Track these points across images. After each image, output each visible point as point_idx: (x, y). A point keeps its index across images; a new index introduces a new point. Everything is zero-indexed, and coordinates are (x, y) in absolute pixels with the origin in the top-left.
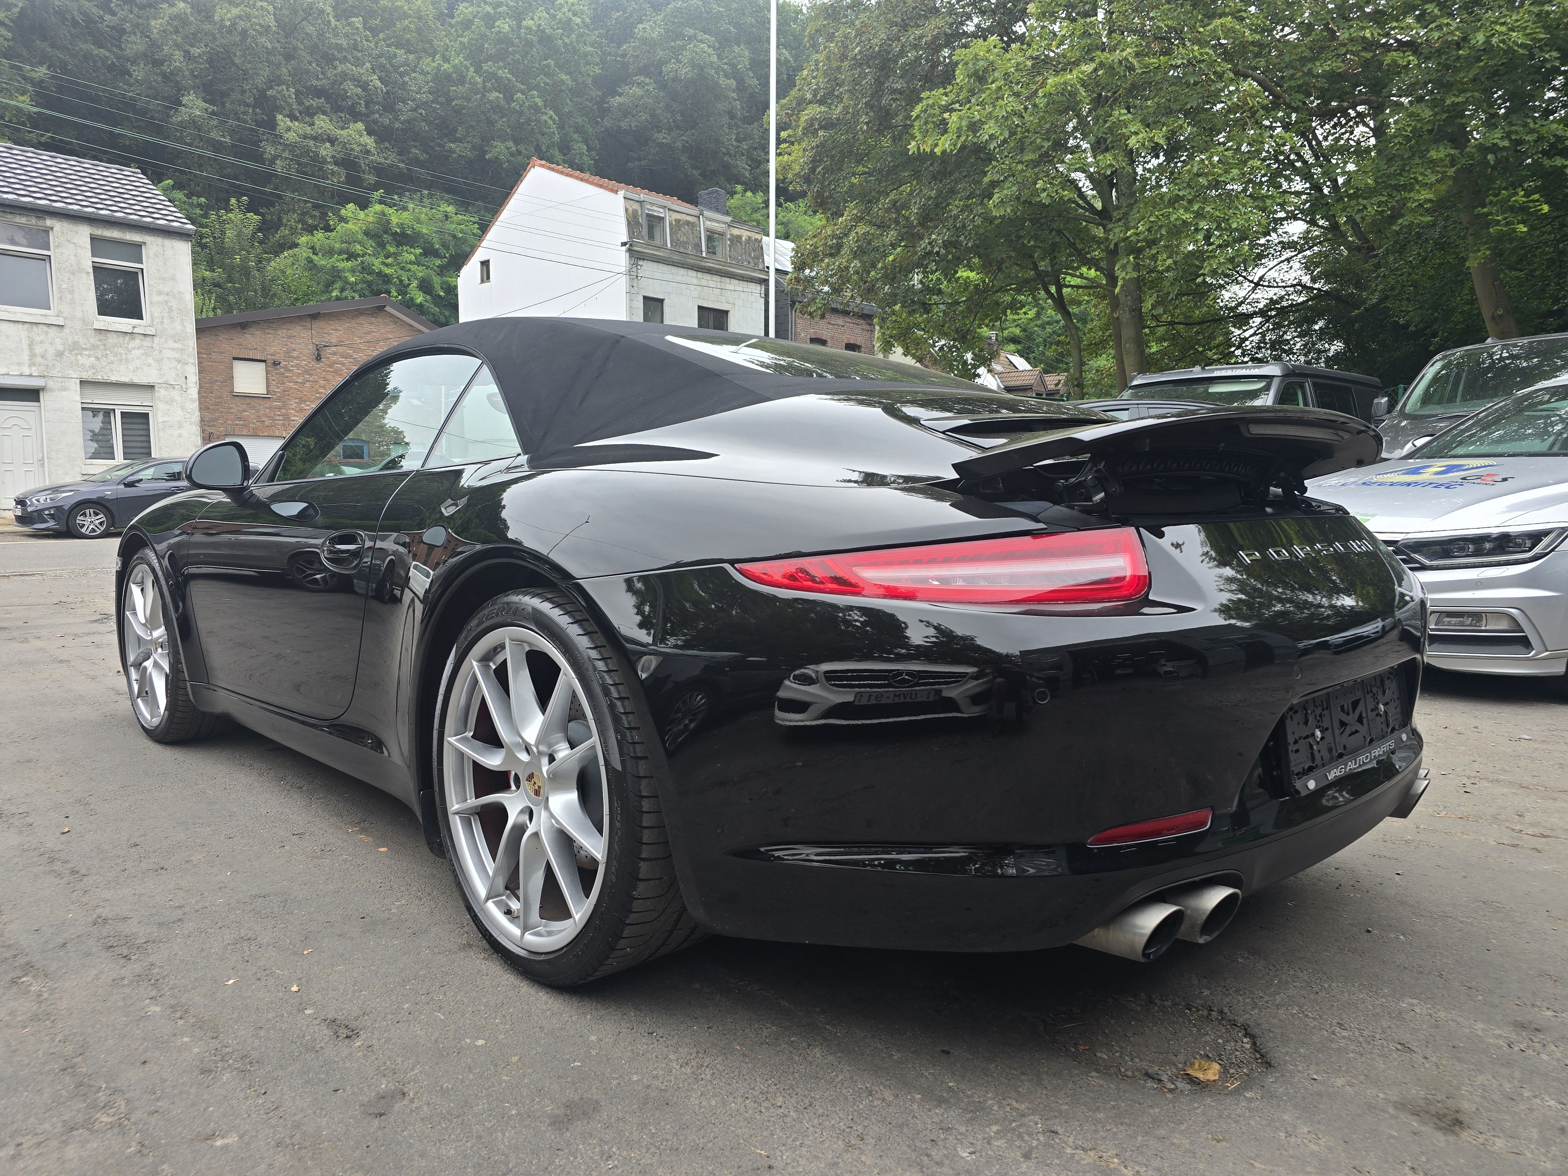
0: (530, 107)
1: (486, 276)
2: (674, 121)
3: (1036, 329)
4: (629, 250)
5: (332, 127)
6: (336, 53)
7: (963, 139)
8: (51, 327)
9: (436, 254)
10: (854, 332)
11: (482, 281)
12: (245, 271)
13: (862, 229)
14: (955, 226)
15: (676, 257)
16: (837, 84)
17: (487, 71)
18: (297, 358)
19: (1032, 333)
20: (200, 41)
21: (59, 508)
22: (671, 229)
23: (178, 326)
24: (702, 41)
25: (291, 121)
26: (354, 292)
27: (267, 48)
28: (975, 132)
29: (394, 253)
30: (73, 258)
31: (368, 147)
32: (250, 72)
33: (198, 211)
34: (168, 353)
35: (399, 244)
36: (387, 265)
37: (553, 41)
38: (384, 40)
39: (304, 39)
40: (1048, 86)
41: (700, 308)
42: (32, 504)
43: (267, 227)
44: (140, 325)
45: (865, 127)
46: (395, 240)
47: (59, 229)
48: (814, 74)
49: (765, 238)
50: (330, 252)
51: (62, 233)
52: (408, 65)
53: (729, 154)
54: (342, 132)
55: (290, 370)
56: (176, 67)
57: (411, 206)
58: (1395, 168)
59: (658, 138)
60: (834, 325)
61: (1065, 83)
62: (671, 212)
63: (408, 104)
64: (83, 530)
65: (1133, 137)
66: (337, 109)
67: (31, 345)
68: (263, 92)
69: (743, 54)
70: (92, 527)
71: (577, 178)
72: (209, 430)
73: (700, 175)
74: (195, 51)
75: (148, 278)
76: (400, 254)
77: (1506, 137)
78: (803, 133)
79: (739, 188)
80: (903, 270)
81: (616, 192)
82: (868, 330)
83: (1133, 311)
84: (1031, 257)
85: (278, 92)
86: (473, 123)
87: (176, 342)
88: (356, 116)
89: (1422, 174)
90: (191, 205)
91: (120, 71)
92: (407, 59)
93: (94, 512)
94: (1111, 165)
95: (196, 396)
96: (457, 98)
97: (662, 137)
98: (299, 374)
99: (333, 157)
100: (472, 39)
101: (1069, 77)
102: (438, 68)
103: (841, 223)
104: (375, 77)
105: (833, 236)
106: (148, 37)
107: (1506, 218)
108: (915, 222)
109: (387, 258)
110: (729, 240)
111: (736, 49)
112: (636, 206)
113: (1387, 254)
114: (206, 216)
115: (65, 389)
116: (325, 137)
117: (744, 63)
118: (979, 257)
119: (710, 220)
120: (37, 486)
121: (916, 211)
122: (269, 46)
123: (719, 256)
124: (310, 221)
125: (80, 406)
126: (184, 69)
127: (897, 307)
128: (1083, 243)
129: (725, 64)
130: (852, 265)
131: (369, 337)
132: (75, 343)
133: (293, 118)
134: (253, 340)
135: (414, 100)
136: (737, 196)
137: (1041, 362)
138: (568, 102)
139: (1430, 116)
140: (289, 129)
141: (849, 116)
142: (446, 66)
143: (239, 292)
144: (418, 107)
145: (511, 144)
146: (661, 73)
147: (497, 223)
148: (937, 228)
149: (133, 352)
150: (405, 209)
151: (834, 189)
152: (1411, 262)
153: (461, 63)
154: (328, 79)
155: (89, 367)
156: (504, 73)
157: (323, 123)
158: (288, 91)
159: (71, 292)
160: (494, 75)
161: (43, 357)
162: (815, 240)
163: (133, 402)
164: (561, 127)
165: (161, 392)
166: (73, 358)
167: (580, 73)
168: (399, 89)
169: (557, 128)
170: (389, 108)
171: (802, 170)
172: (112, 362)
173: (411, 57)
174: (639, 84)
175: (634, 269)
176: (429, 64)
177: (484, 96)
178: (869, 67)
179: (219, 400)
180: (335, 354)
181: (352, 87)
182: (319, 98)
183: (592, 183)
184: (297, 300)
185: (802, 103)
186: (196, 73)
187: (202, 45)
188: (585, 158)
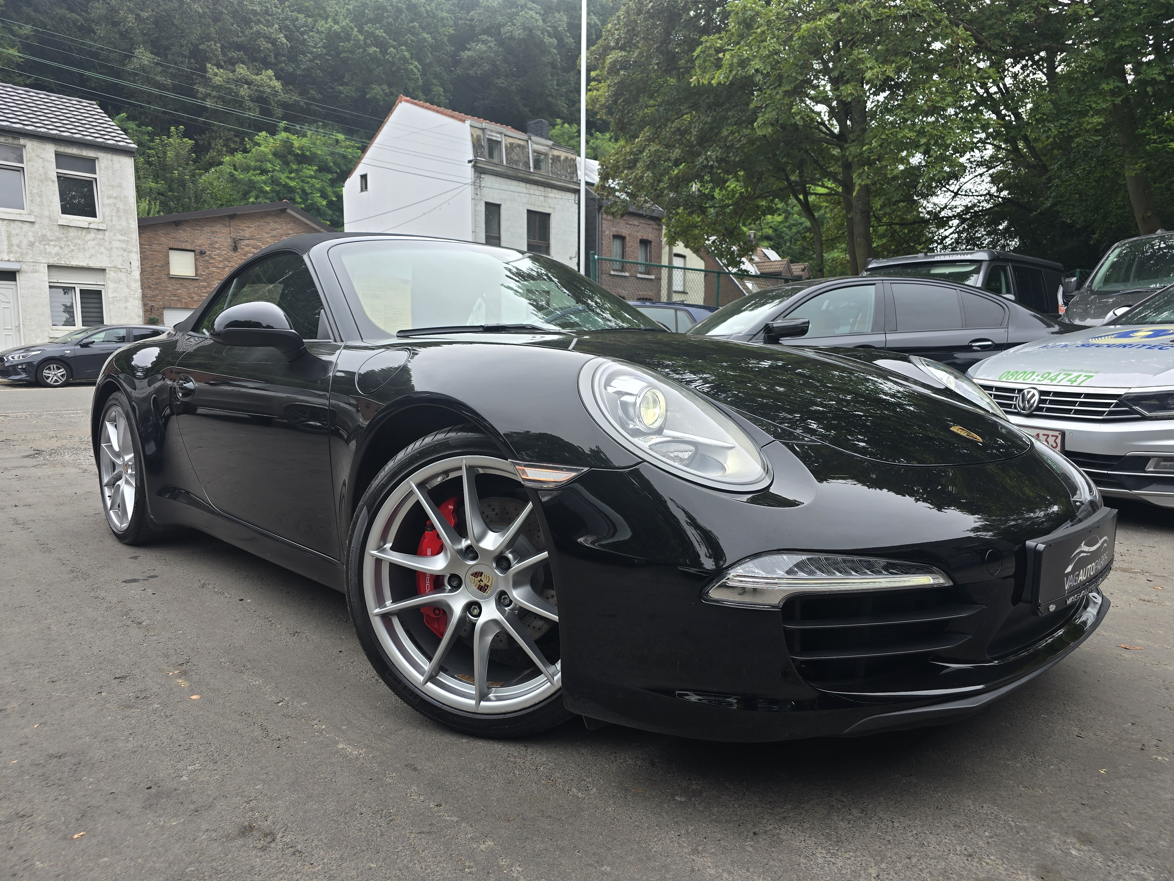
0: (400, 59)
1: (364, 186)
2: (510, 70)
3: (785, 229)
4: (474, 166)
5: (249, 73)
6: (252, 17)
7: (734, 73)
8: (25, 223)
9: (329, 170)
10: (646, 231)
11: (362, 190)
12: (182, 183)
13: (653, 147)
14: (726, 145)
15: (510, 172)
16: (635, 35)
17: (367, 31)
18: (219, 249)
19: (782, 232)
20: (148, 7)
21: (29, 364)
22: (506, 150)
23: (124, 223)
24: (531, 9)
25: (218, 69)
26: (266, 199)
27: (199, 13)
28: (744, 68)
29: (296, 170)
30: (41, 169)
31: (276, 89)
32: (187, 31)
33: (147, 137)
34: (116, 244)
35: (300, 163)
36: (290, 179)
37: (417, 8)
38: (289, 7)
39: (227, 6)
40: (802, 31)
41: (529, 211)
42: (8, 360)
43: (199, 150)
44: (94, 222)
45: (656, 67)
46: (297, 159)
47: (31, 147)
48: (617, 27)
49: (578, 158)
50: (247, 169)
51: (33, 150)
52: (307, 26)
53: (551, 95)
54: (256, 77)
55: (213, 258)
56: (129, 27)
57: (309, 133)
58: (1073, 98)
59: (498, 83)
60: (631, 225)
61: (816, 28)
62: (506, 138)
63: (307, 56)
64: (49, 381)
65: (869, 71)
66: (253, 59)
67: (9, 237)
68: (196, 46)
69: (562, 19)
70: (55, 378)
71: (434, 110)
72: (151, 304)
73: (530, 111)
74: (144, 15)
75: (101, 185)
76: (301, 170)
77: (1162, 73)
78: (608, 73)
79: (559, 121)
80: (685, 180)
81: (464, 121)
82: (657, 229)
83: (863, 213)
84: (784, 170)
85: (208, 46)
86: (357, 71)
87: (122, 235)
88: (267, 65)
89: (1095, 102)
90: (140, 132)
91: (86, 30)
92: (306, 21)
93: (57, 367)
94: (851, 94)
95: (138, 277)
96: (344, 51)
97: (501, 82)
98: (220, 261)
99: (250, 96)
100: (356, 6)
101: (819, 23)
102: (330, 29)
103: (637, 143)
104: (282, 35)
105: (631, 153)
106: (109, 4)
107: (1160, 138)
108: (695, 142)
109: (291, 173)
110: (551, 159)
111: (557, 15)
112: (479, 132)
113: (1061, 168)
114: (152, 141)
115: (36, 272)
116: (244, 81)
117: (563, 26)
118: (744, 170)
119: (536, 143)
120: (15, 346)
121: (695, 133)
122: (201, 11)
123: (543, 172)
124: (233, 146)
125: (47, 285)
126: (136, 28)
127: (680, 210)
128: (824, 161)
129: (549, 26)
130: (646, 175)
131: (274, 233)
132: (44, 236)
133: (219, 66)
134: (184, 235)
135: (311, 53)
136: (558, 127)
137: (788, 254)
138: (429, 55)
139: (1103, 56)
140: (216, 75)
141: (643, 59)
142: (336, 27)
143: (178, 199)
144: (315, 58)
145: (385, 87)
146: (500, 33)
147: (374, 145)
148: (711, 146)
149: (89, 243)
150: (305, 136)
151: (631, 117)
152: (1078, 174)
153: (348, 24)
154: (246, 36)
155: (55, 254)
156: (380, 33)
157: (242, 70)
158: (215, 45)
159: (41, 196)
160: (372, 34)
161: (18, 246)
162: (617, 156)
163: (89, 282)
164: (424, 74)
165: (111, 274)
166: (42, 247)
167: (438, 33)
168: (301, 44)
169: (421, 75)
170: (293, 58)
171: (607, 101)
172: (73, 251)
173: (310, 20)
174: (483, 41)
175: (478, 181)
176: (322, 25)
177: (365, 50)
178: (659, 20)
179: (158, 281)
180: (248, 245)
181: (264, 43)
182: (239, 51)
183: (445, 114)
184: (222, 205)
185: (607, 49)
186: (145, 32)
187: (149, 10)
188: (442, 98)
